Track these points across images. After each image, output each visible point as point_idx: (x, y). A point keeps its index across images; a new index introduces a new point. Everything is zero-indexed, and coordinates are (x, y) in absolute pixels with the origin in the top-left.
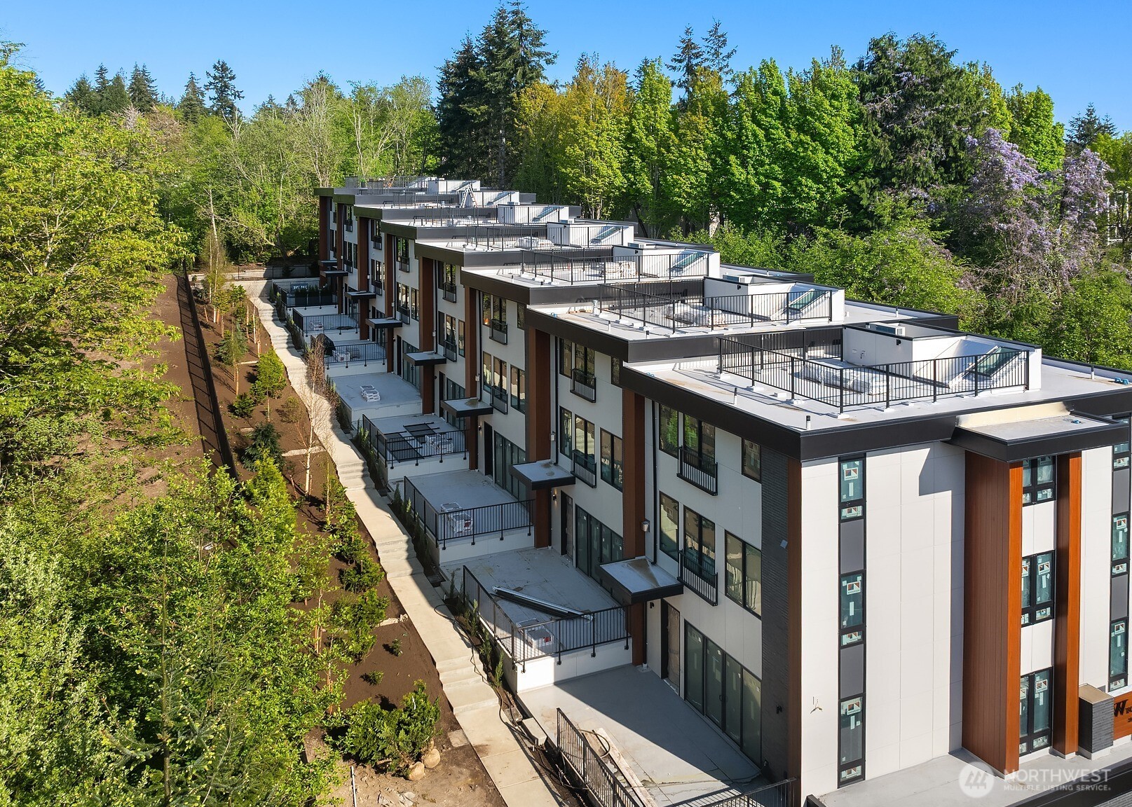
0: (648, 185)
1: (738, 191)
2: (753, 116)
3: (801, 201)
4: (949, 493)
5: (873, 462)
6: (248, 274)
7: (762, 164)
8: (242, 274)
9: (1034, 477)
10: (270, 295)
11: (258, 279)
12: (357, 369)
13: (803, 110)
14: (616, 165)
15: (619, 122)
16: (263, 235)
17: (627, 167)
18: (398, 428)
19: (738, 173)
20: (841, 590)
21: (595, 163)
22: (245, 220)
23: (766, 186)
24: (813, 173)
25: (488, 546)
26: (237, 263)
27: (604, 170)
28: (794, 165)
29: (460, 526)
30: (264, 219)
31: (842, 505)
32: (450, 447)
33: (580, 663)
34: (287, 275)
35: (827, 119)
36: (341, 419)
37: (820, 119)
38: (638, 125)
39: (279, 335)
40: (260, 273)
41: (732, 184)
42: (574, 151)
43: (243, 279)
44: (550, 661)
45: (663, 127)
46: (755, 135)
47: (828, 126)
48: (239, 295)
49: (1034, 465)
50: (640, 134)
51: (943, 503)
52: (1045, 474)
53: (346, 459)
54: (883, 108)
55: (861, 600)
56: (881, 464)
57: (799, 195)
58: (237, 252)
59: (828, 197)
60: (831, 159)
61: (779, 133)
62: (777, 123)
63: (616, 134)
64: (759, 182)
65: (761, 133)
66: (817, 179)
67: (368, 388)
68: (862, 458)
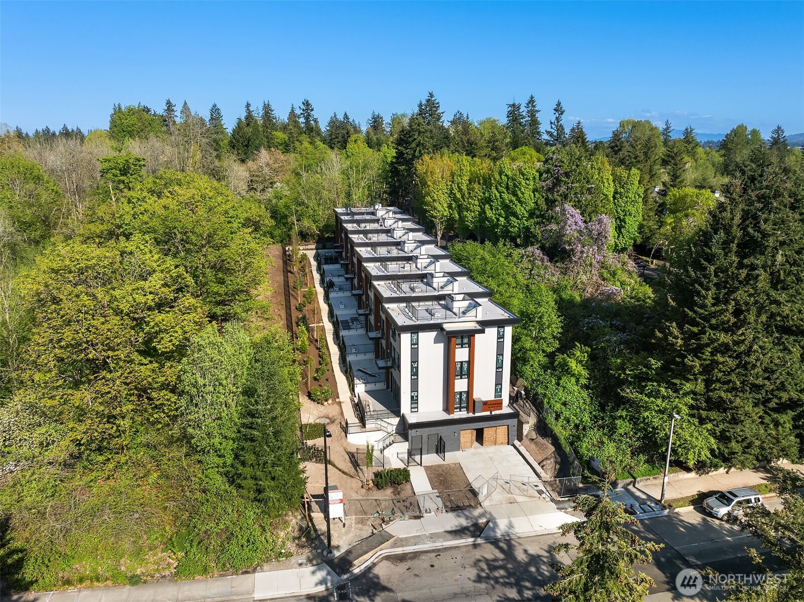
0: (457, 215)
1: (488, 221)
2: (496, 186)
3: (512, 227)
4: (442, 345)
5: (421, 334)
6: (309, 247)
7: (498, 209)
8: (307, 247)
9: (462, 341)
10: (317, 257)
11: (312, 249)
12: (340, 294)
13: (515, 186)
14: (445, 205)
15: (447, 185)
16: (314, 229)
17: (450, 207)
18: (348, 318)
19: (489, 214)
20: (412, 365)
21: (436, 205)
22: (307, 223)
23: (498, 220)
24: (515, 215)
25: (361, 357)
26: (305, 241)
27: (440, 208)
28: (509, 211)
29: (354, 351)
30: (315, 221)
31: (412, 344)
32: (360, 326)
33: (371, 387)
34: (324, 248)
35: (523, 189)
36: (331, 314)
37: (520, 189)
38: (455, 187)
39: (317, 277)
40: (314, 246)
41: (487, 219)
42: (428, 199)
43: (307, 249)
44: (364, 385)
45: (464, 188)
46: (496, 196)
47: (523, 194)
48: (304, 257)
49: (462, 338)
50: (455, 191)
51: (441, 346)
52: (466, 340)
53: (329, 327)
54: (547, 185)
55: (417, 368)
56: (422, 335)
57: (510, 224)
58: (304, 236)
59: (521, 226)
60: (523, 209)
61: (505, 196)
62: (505, 190)
63: (446, 191)
64: (496, 218)
65: (498, 195)
66: (518, 218)
67: (341, 303)
68: (418, 333)
